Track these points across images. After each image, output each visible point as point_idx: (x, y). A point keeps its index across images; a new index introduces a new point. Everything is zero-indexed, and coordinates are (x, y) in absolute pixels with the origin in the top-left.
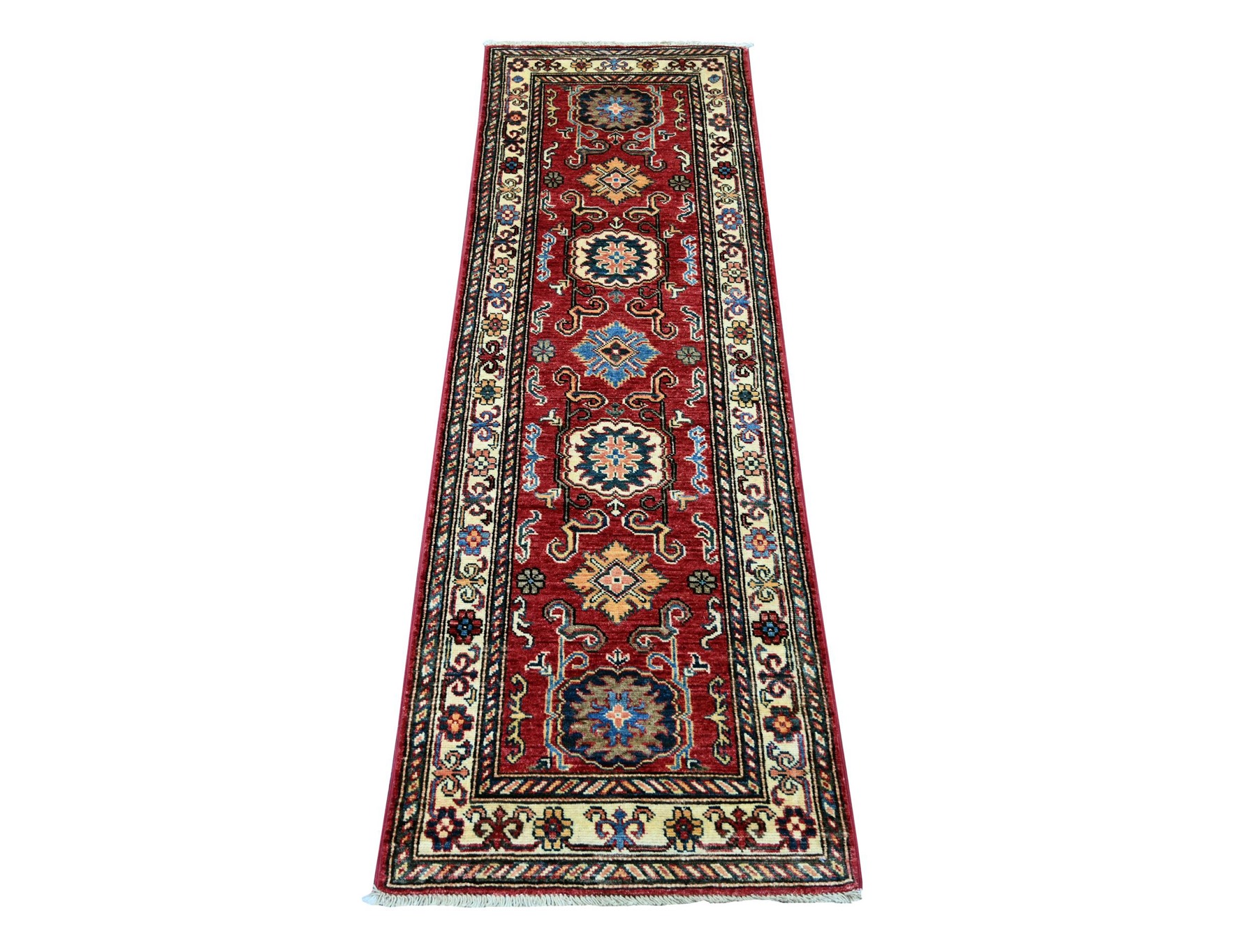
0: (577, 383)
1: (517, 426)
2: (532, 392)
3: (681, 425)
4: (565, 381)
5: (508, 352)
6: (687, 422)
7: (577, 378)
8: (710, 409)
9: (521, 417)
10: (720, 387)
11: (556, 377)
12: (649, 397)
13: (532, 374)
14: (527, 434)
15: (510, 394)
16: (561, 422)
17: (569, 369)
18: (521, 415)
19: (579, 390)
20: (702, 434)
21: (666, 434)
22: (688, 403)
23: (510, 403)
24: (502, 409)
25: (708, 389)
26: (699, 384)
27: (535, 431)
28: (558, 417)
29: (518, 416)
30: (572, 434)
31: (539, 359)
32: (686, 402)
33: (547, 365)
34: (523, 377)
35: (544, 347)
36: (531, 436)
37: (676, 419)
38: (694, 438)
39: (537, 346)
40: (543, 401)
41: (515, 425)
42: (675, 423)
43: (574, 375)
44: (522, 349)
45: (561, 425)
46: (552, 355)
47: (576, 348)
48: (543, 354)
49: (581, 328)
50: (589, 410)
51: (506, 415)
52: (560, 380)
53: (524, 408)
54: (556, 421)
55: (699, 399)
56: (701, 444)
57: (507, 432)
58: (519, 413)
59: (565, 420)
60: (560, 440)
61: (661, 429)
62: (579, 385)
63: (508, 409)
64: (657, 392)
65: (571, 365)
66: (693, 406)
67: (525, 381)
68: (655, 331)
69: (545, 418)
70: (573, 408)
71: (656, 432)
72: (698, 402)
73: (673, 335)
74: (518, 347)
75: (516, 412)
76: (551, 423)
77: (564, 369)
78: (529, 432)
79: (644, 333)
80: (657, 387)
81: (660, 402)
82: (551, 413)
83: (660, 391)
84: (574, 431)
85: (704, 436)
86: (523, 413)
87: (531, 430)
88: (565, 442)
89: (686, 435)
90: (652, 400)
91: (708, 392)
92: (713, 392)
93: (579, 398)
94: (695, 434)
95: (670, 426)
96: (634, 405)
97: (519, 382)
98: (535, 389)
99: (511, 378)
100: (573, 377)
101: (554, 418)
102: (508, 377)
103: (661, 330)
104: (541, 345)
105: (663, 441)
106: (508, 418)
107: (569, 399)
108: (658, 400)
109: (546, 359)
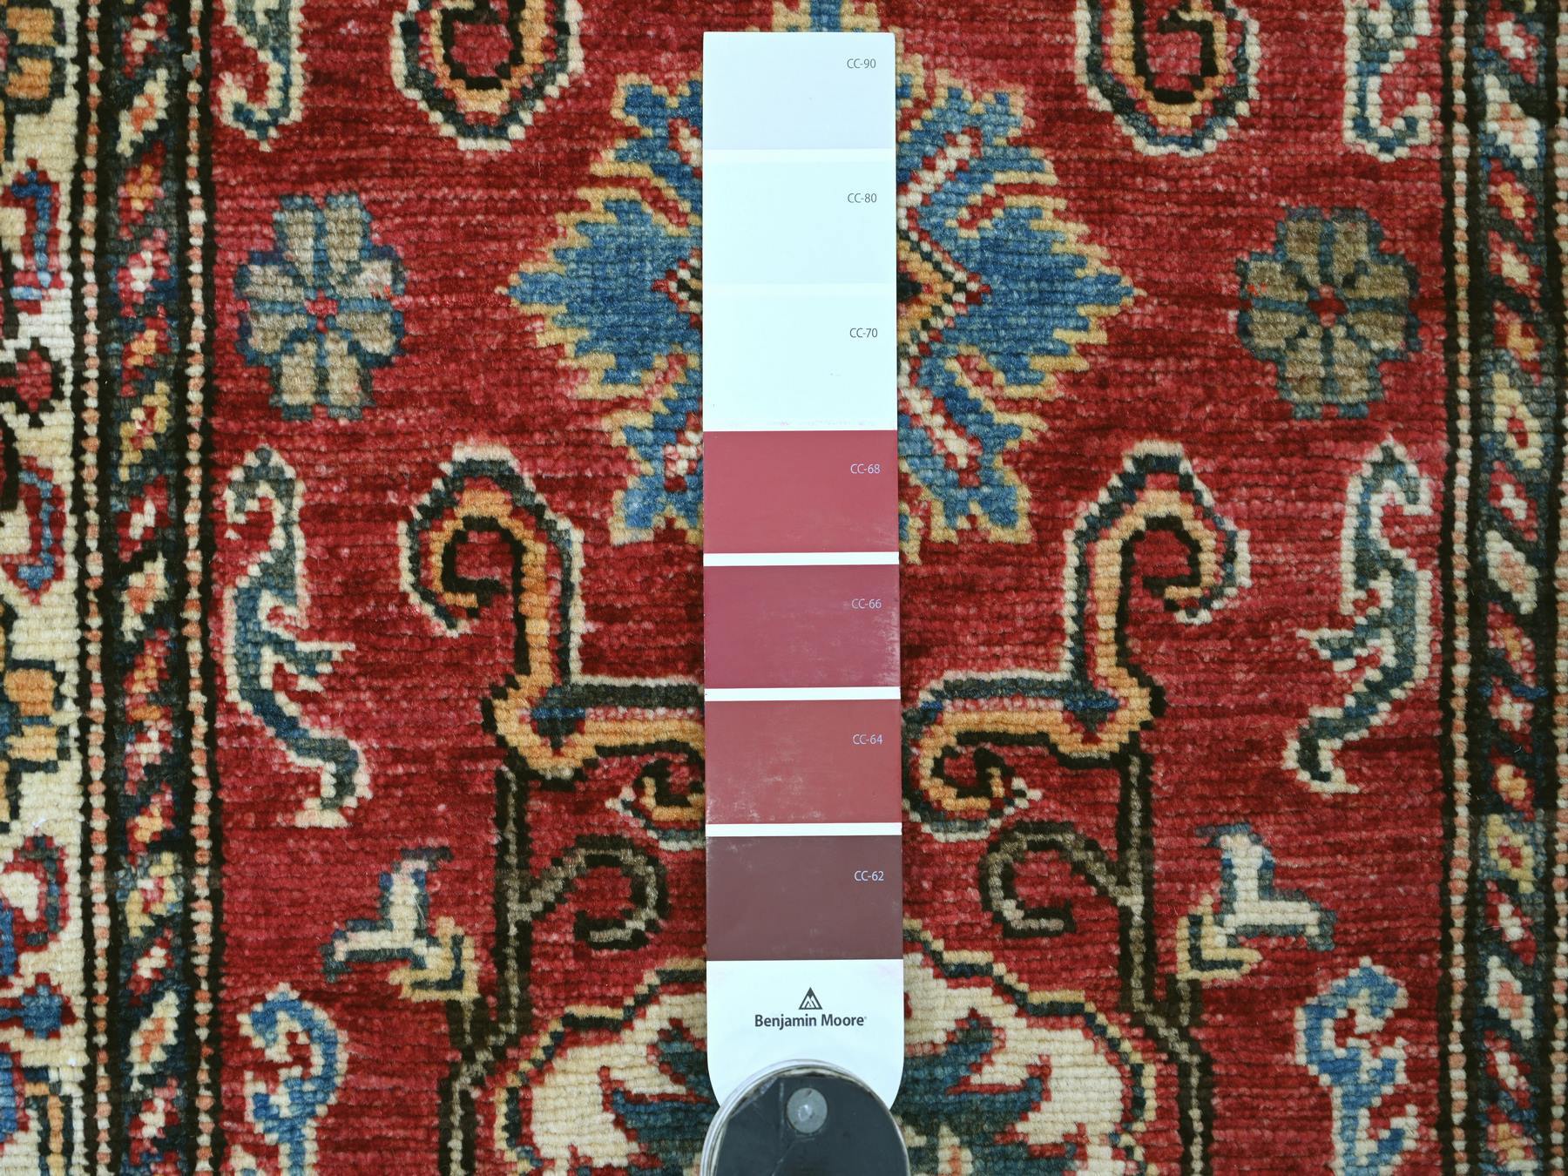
0: (561, 613)
1: (187, 1019)
2: (263, 703)
3: (1251, 956)
4: (487, 591)
5: (78, 326)
6: (1297, 931)
7: (559, 558)
8: (1449, 809)
9: (203, 938)
10: (1527, 602)
11: (419, 558)
12: (1048, 717)
13: (257, 529)
14: (252, 1087)
15: (121, 728)
16: (472, 968)
17: (506, 480)
18: (203, 915)
19: (578, 678)
20: (1388, 1034)
21: (1152, 1042)
22: (1309, 759)
23: (120, 811)
24: (72, 864)
25: (1444, 622)
26: (1384, 585)
27: (300, 1056)
28: (447, 926)
29: (182, 924)
30: (542, 1070)
31: (297, 388)
32: (1290, 757)
33: (352, 439)
34: (194, 564)
35: (322, 262)
36: (281, 1100)
37: (1223, 906)
38: (1340, 1069)
39: (275, 255)
40: (344, 785)
41: (167, 1009)
42: (1215, 943)
43: (544, 531)
44: (172, 290)
45: (468, 994)
46: (380, 344)
47: (545, 265)
48: (317, 334)
49: (576, 58)
50: (651, 853)
51: (102, 921)
52: (453, 581)
53: (218, 859)
54: (437, 962)
55: (1382, 714)
56: (1380, 1116)
57: (119, 1070)
58: (189, 897)
59: (494, 948)
60: (468, 1124)
61: (1123, 1005)
62: (580, 626)
63: (112, 865)
64: (1105, 664)
65: (516, 432)
66: (1338, 783)
67: (210, 605)
68: (1095, 66)
69: (365, 940)
70: (545, 839)
71: (1092, 1029)
72: (1372, 748)
73: (1221, 106)
74: (140, 278)
75: (172, 895)
76: (400, 976)
77: (472, 473)
78: (268, 1070)
79: (1018, 99)
80: (1107, 621)
81: (1119, 760)
82: (404, 894)
83: (1124, 658)
84: (560, 1044)
85: (1397, 1051)
86: (215, 898)
87: (277, 1052)
88: (500, 1139)
89: (1286, 1042)
90: (1070, 743)
91: (1446, 658)
92: (1477, 646)
93: (582, 746)
94: (1345, 1029)
95: (1185, 972)
96: (950, 801)
97: (167, 615)
98: (283, 679)
99: (117, 574)
100: (537, 552)
101: (425, 933)
102: (95, 567)
103: (1140, 59)
104: (303, 252)
105: (1133, 1105)
106: (122, 951)
107: (512, 756)
108: (1112, 739)
109: (344, 384)
